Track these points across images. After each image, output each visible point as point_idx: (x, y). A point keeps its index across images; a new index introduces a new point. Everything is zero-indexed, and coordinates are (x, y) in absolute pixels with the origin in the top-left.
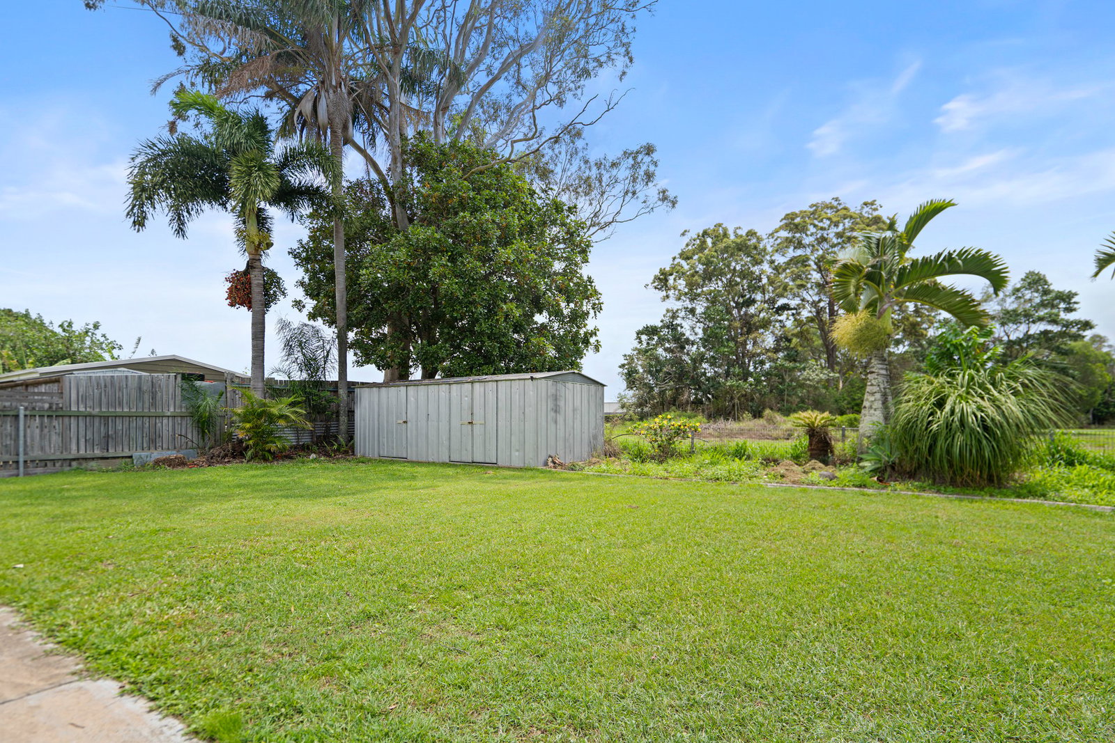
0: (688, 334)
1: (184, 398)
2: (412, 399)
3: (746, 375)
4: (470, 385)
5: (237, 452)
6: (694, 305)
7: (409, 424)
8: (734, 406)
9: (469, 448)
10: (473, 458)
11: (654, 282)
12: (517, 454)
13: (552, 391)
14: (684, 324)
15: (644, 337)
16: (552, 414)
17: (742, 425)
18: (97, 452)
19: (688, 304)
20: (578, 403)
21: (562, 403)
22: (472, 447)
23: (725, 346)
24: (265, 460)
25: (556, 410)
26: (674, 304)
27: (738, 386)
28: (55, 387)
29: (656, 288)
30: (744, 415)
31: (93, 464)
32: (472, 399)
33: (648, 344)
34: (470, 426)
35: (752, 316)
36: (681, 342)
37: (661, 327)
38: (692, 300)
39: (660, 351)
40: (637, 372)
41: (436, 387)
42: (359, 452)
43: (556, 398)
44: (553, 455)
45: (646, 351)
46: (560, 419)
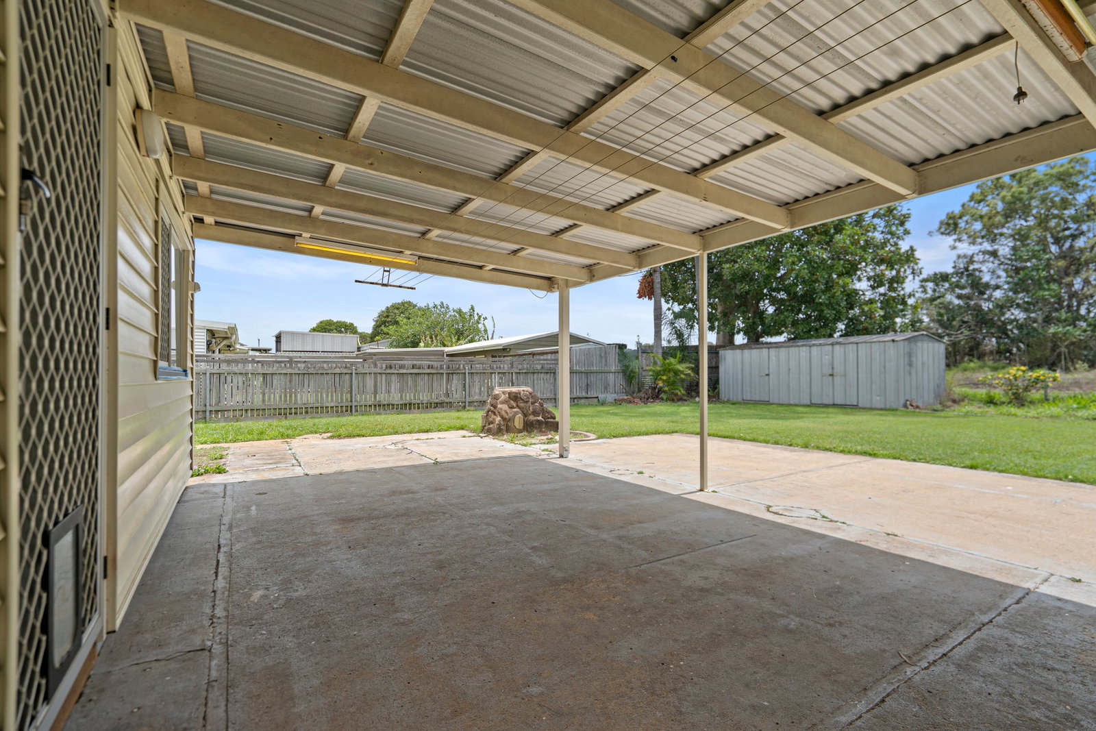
0: (986, 278)
1: (620, 361)
2: (773, 358)
3: (1075, 319)
4: (830, 347)
5: (655, 395)
6: (996, 247)
7: (771, 376)
8: (1059, 355)
9: (831, 394)
10: (834, 400)
11: (940, 228)
12: (878, 398)
13: (907, 349)
14: (984, 268)
15: (930, 285)
16: (907, 368)
17: (1076, 376)
18: (584, 394)
19: (987, 246)
20: (925, 358)
21: (914, 359)
22: (833, 393)
23: (1044, 289)
24: (673, 400)
25: (910, 365)
26: (965, 248)
27: (1065, 333)
28: (553, 356)
29: (942, 233)
30: (1077, 366)
31: (583, 401)
32: (833, 357)
33: (934, 291)
34: (831, 378)
35: (1082, 251)
36: (979, 287)
37: (953, 274)
38: (993, 241)
39: (950, 297)
40: (921, 321)
41: (797, 348)
42: (723, 396)
43: (910, 355)
44: (909, 399)
45: (932, 300)
46: (913, 371)
